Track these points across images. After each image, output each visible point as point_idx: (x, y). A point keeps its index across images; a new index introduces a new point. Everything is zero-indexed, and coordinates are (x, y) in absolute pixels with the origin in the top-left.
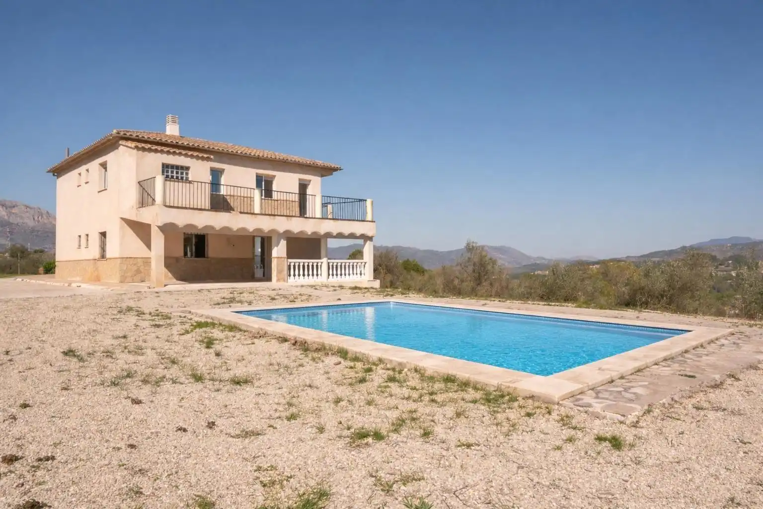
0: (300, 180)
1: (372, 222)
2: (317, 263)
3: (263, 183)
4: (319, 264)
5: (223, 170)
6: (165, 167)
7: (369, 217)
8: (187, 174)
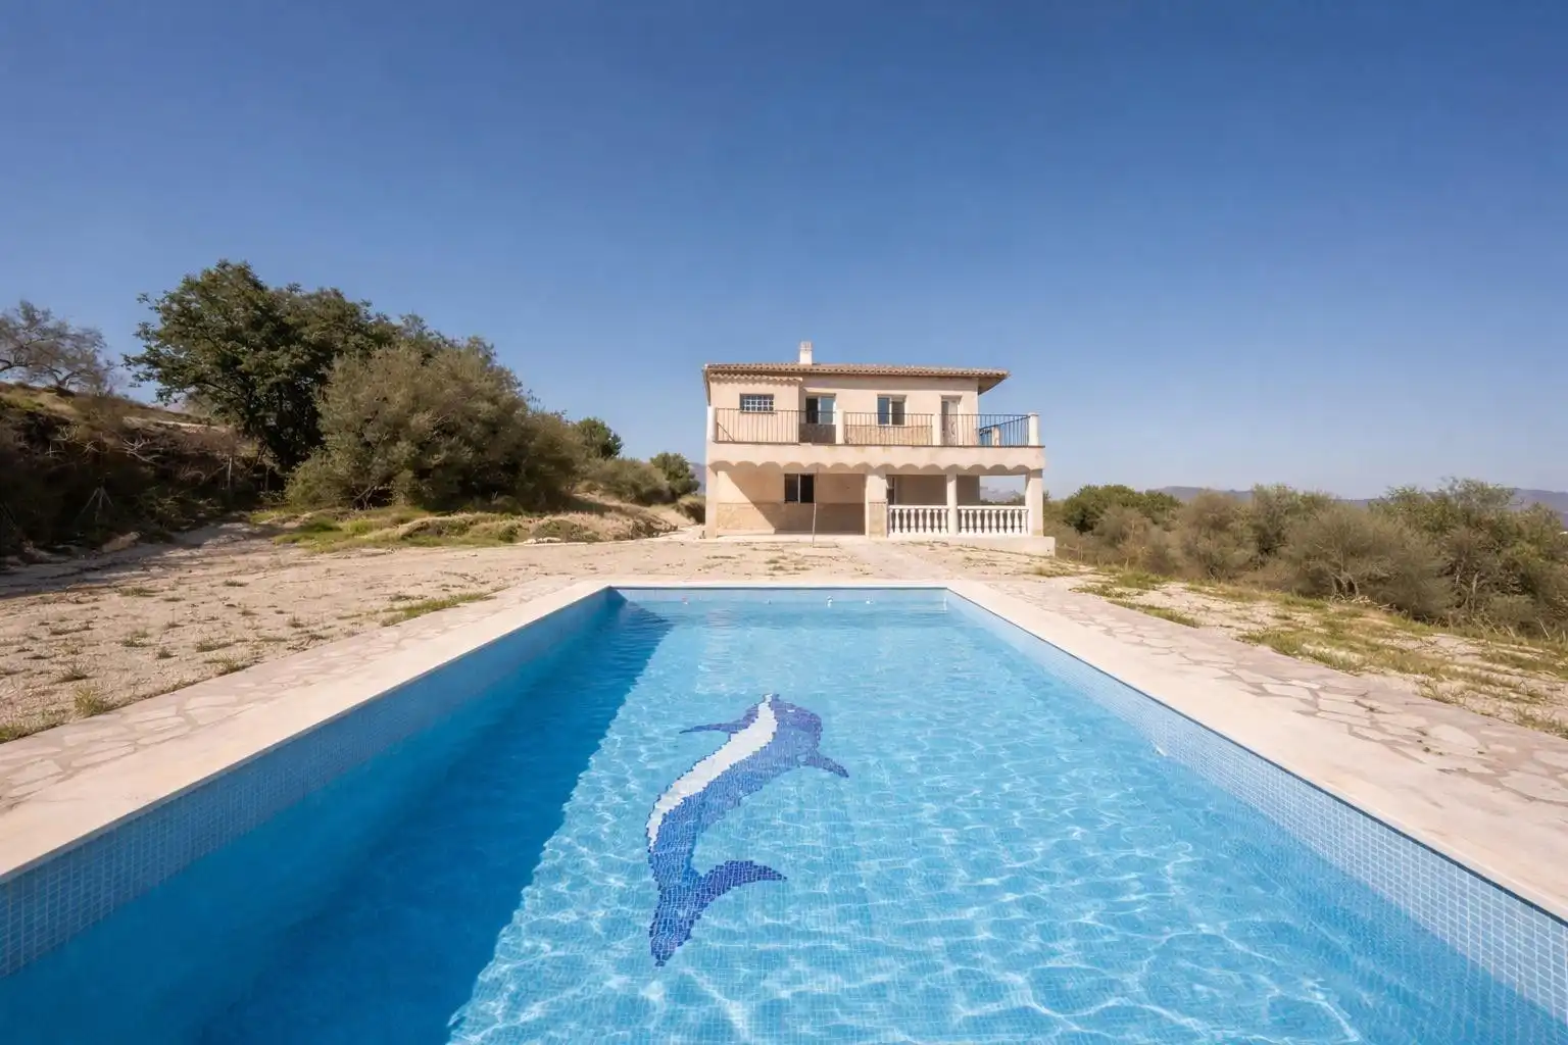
0: (943, 397)
1: (1039, 447)
2: (939, 510)
3: (891, 405)
4: (943, 512)
5: (835, 394)
6: (744, 398)
7: (1033, 441)
8: (771, 403)
